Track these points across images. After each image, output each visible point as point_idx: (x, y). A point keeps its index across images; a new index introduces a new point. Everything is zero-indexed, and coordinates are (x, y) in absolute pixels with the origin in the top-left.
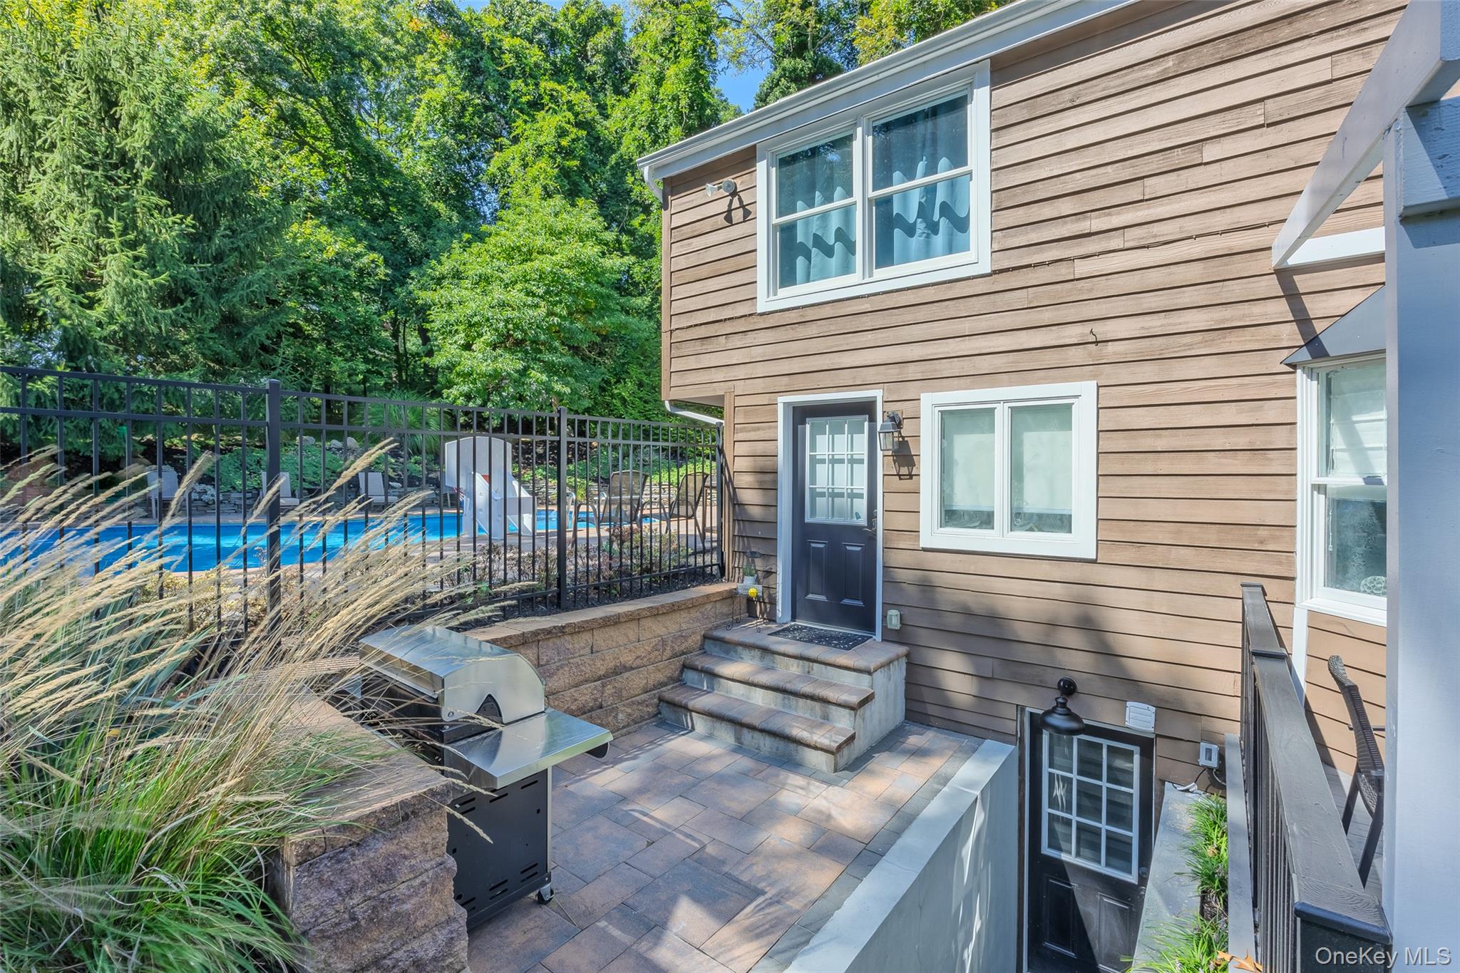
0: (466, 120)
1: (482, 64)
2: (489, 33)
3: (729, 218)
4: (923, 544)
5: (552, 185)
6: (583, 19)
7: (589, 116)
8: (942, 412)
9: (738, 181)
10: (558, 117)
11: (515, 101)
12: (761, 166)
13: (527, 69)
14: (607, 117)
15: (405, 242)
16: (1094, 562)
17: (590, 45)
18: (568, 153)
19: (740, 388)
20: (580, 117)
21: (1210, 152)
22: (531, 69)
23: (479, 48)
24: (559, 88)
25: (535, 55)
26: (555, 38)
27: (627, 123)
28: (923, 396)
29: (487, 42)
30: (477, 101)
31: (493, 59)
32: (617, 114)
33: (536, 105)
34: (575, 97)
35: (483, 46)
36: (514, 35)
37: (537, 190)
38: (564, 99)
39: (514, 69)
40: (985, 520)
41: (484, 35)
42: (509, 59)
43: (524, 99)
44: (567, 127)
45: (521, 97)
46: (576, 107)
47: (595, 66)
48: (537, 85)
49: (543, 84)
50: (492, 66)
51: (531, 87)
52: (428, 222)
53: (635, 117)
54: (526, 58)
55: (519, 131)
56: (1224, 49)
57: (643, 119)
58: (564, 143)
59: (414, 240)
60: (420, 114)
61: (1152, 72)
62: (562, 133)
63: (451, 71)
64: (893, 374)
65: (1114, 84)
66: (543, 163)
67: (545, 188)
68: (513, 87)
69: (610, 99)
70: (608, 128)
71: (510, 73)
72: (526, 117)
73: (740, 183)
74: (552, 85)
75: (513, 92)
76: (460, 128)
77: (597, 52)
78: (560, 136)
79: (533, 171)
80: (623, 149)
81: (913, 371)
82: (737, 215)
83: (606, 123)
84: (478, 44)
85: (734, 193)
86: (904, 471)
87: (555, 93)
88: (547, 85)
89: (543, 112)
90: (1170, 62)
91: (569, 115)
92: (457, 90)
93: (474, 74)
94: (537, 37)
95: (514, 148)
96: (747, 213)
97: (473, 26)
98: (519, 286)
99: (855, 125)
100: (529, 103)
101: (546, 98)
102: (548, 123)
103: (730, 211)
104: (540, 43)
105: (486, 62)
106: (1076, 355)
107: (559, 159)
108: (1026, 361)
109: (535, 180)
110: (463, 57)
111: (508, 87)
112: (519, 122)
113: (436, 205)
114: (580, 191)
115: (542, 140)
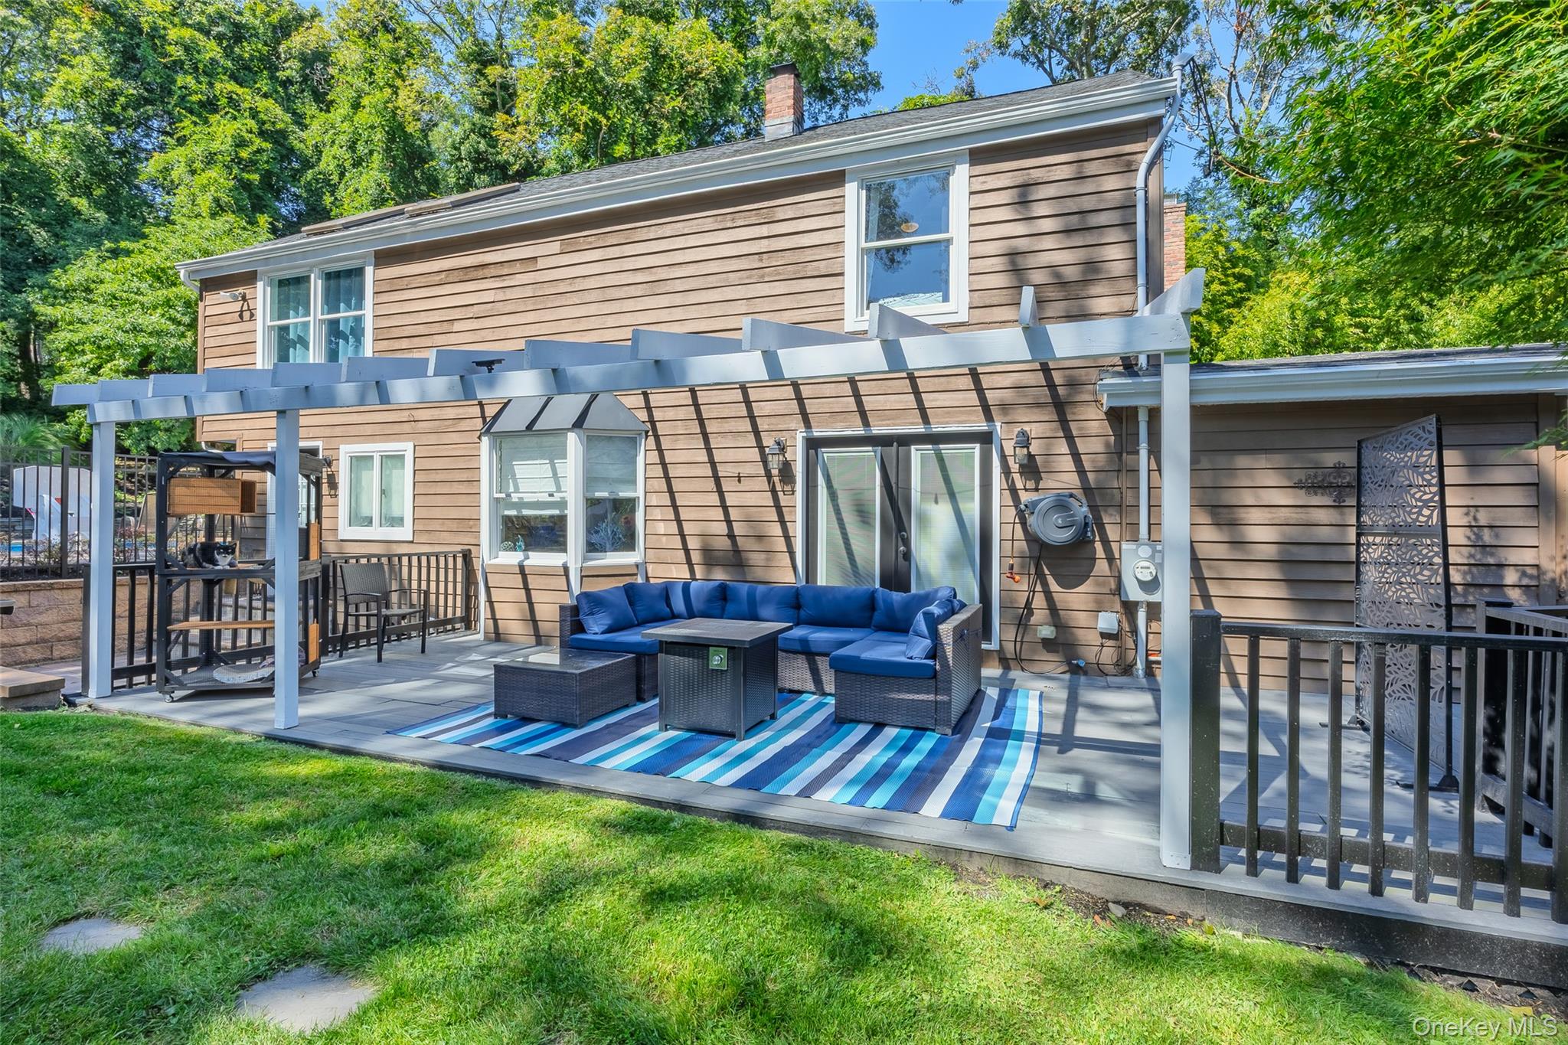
0: (117, 109)
1: (139, 53)
2: (150, 19)
3: (241, 316)
4: (340, 538)
5: (225, 199)
6: (275, 18)
7: (280, 126)
8: (351, 457)
9: (247, 292)
10: (237, 125)
11: (183, 98)
12: (260, 285)
13: (201, 66)
14: (304, 127)
15: (31, 240)
16: (412, 542)
17: (282, 49)
18: (250, 165)
19: (247, 435)
20: (267, 126)
21: (457, 326)
22: (205, 66)
23: (136, 32)
24: (240, 91)
25: (211, 50)
26: (239, 33)
27: (327, 138)
28: (341, 446)
29: (146, 28)
30: (131, 91)
31: (154, 47)
32: (315, 126)
33: (210, 106)
34: (262, 104)
35: (141, 32)
36: (184, 24)
37: (205, 202)
38: (246, 105)
39: (182, 63)
40: (369, 521)
41: (143, 19)
42: (177, 52)
43: (194, 98)
44: (247, 136)
45: (190, 94)
46: (262, 116)
47: (291, 69)
48: (211, 85)
49: (218, 86)
50: (151, 57)
51: (204, 87)
52: (62, 220)
53: (335, 134)
54: (199, 52)
55: (186, 132)
56: (460, 275)
57: (343, 139)
58: (244, 154)
59: (41, 237)
60: (53, 94)
61: (436, 279)
62: (241, 143)
63: (98, 53)
64: (328, 432)
65: (422, 281)
66: (213, 173)
67: (217, 200)
68: (179, 83)
69: (310, 108)
70: (304, 140)
71: (177, 66)
72: (194, 118)
73: (249, 292)
74: (232, 86)
75: (180, 88)
76: (108, 118)
77: (292, 57)
78: (237, 146)
79: (202, 179)
80: (322, 166)
81: (338, 431)
82: (247, 315)
83: (304, 135)
84: (135, 28)
85: (244, 299)
86: (333, 492)
87: (234, 96)
88: (225, 86)
89: (218, 117)
90: (443, 275)
91: (252, 124)
92: (104, 75)
93: (128, 62)
94: (216, 30)
95: (180, 150)
96: (252, 315)
97: (127, 8)
98: (159, 311)
99: (311, 271)
100: (201, 104)
101: (223, 101)
102: (223, 131)
103: (242, 311)
104: (220, 38)
105: (144, 51)
106: (406, 427)
107: (236, 171)
108: (389, 429)
109: (204, 188)
110: (114, 41)
111: (174, 82)
112: (186, 123)
113: (75, 200)
114: (265, 206)
115: (215, 146)
